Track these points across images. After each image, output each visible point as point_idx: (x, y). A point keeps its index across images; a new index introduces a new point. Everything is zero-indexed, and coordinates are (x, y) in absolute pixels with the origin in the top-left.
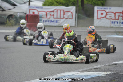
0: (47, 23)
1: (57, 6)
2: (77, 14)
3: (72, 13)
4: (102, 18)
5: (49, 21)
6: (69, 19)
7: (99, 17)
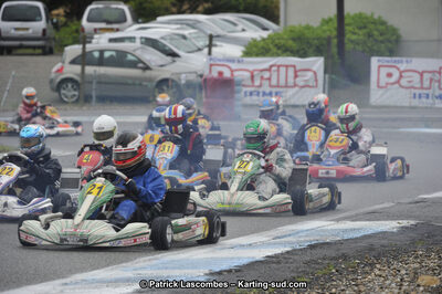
0: (255, 97)
1: (278, 55)
2: (327, 76)
3: (315, 73)
4: (389, 86)
5: (258, 94)
6: (308, 89)
7: (382, 83)
